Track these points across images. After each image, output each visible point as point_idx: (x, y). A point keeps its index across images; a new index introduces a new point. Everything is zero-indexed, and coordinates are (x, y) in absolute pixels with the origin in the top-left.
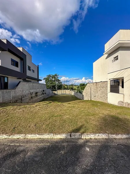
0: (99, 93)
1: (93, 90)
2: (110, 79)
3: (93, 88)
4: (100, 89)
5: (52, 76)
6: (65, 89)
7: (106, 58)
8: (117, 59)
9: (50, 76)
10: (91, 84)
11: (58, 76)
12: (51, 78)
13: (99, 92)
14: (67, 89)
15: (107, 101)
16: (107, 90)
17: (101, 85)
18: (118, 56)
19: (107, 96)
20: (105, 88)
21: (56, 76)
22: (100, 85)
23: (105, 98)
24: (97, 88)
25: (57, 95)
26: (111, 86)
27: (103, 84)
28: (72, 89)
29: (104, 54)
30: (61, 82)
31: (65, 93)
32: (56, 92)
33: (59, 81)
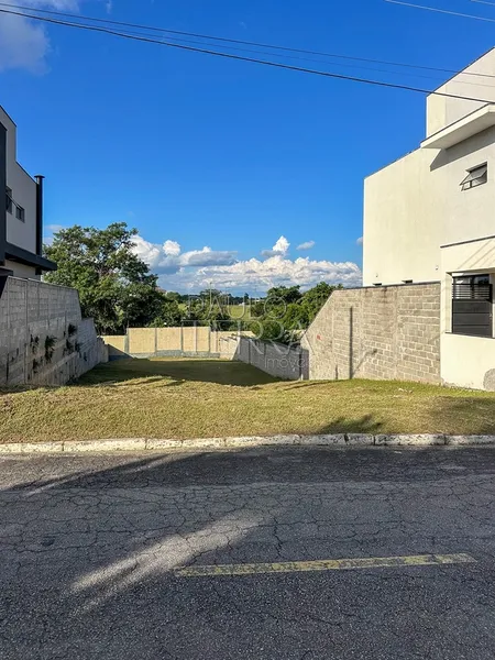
0: (399, 336)
1: (366, 327)
2: (450, 274)
3: (366, 317)
4: (406, 320)
5: (87, 235)
6: (179, 321)
7: (433, 167)
8: (484, 178)
9: (76, 237)
10: (356, 294)
11: (132, 239)
12: (84, 247)
13: (396, 337)
14: (194, 321)
15: (439, 377)
16: (438, 322)
17: (408, 300)
18: (485, 165)
19: (437, 349)
20: (431, 314)
21: (119, 235)
22: (401, 302)
23: (428, 363)
24: (386, 313)
25: (126, 356)
26: (458, 306)
27: (419, 294)
28: (224, 324)
29: (423, 145)
30: (153, 278)
31: (175, 346)
32: (122, 338)
33: (135, 268)
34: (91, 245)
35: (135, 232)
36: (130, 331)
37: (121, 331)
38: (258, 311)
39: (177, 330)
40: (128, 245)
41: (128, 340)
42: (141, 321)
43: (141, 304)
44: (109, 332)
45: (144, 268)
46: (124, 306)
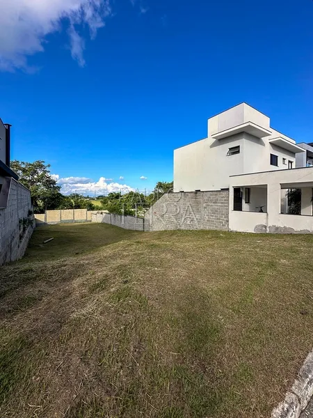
4: (208, 205)
5: (23, 166)
6: (71, 207)
7: (212, 146)
9: (16, 166)
11: (47, 169)
14: (78, 207)
15: (228, 228)
17: (209, 197)
18: (239, 147)
20: (222, 203)
21: (41, 166)
23: (221, 222)
25: (45, 224)
28: (91, 208)
30: (59, 188)
31: (70, 218)
32: (43, 215)
33: (49, 183)
34: (24, 171)
35: (49, 166)
36: (47, 212)
37: (42, 212)
38: (104, 202)
39: (71, 211)
40: (45, 172)
41: (46, 216)
42: (53, 207)
43: (53, 199)
44: (36, 212)
45: (54, 183)
46: (43, 200)
